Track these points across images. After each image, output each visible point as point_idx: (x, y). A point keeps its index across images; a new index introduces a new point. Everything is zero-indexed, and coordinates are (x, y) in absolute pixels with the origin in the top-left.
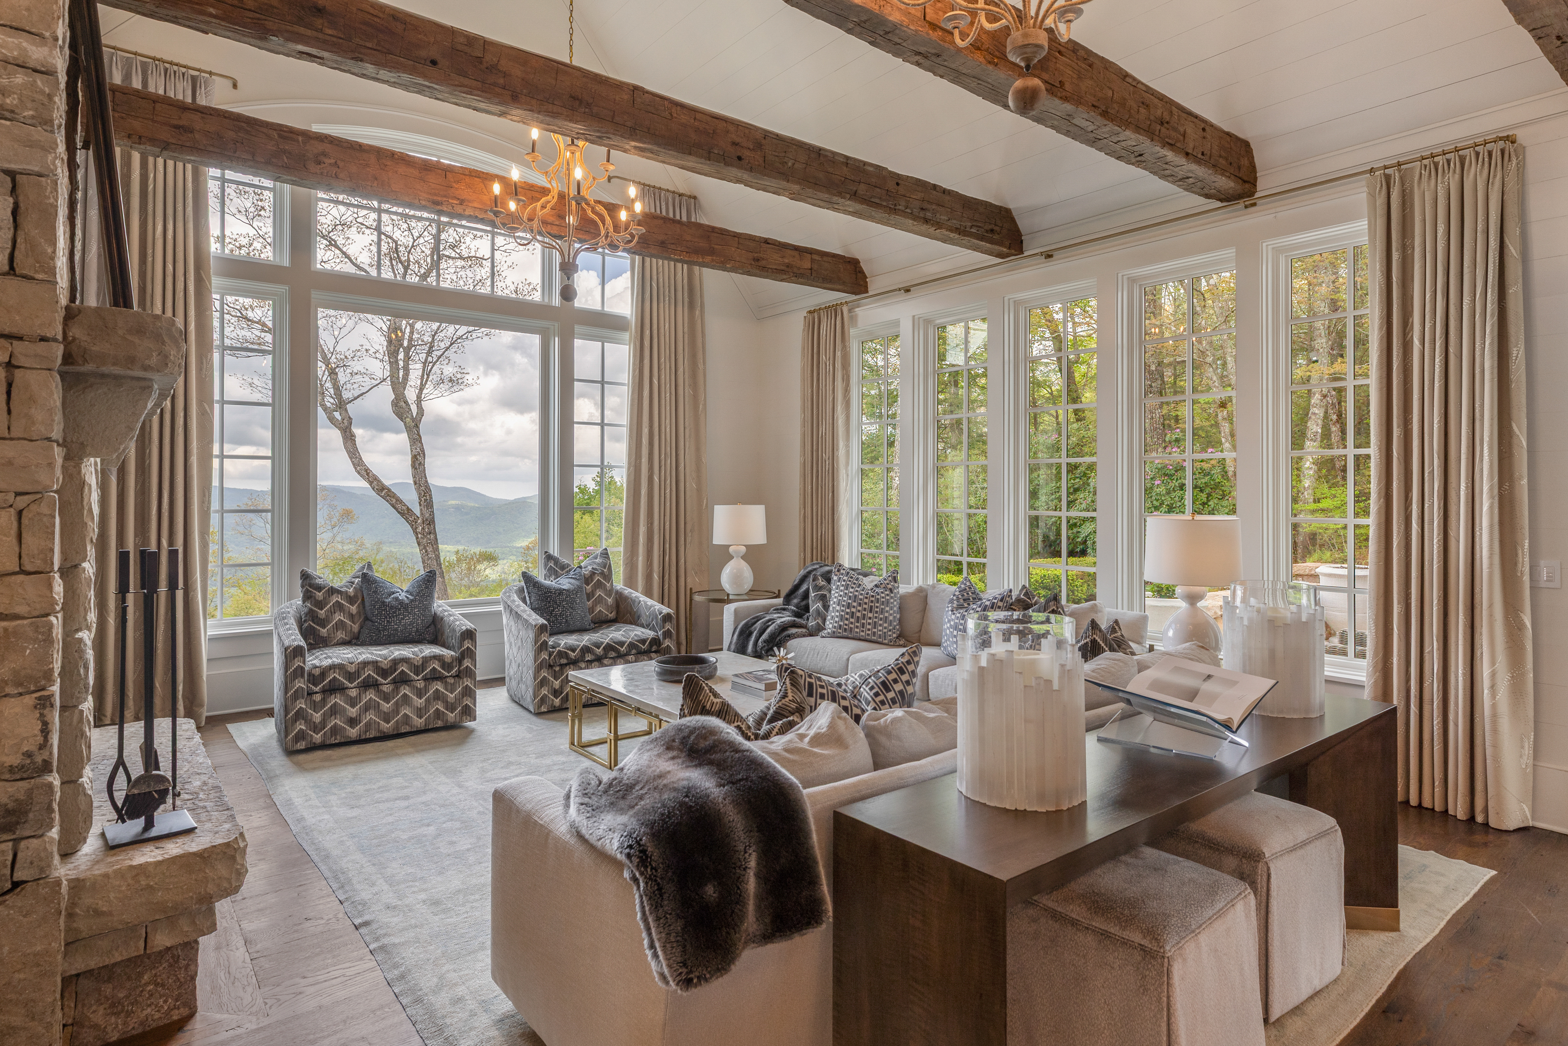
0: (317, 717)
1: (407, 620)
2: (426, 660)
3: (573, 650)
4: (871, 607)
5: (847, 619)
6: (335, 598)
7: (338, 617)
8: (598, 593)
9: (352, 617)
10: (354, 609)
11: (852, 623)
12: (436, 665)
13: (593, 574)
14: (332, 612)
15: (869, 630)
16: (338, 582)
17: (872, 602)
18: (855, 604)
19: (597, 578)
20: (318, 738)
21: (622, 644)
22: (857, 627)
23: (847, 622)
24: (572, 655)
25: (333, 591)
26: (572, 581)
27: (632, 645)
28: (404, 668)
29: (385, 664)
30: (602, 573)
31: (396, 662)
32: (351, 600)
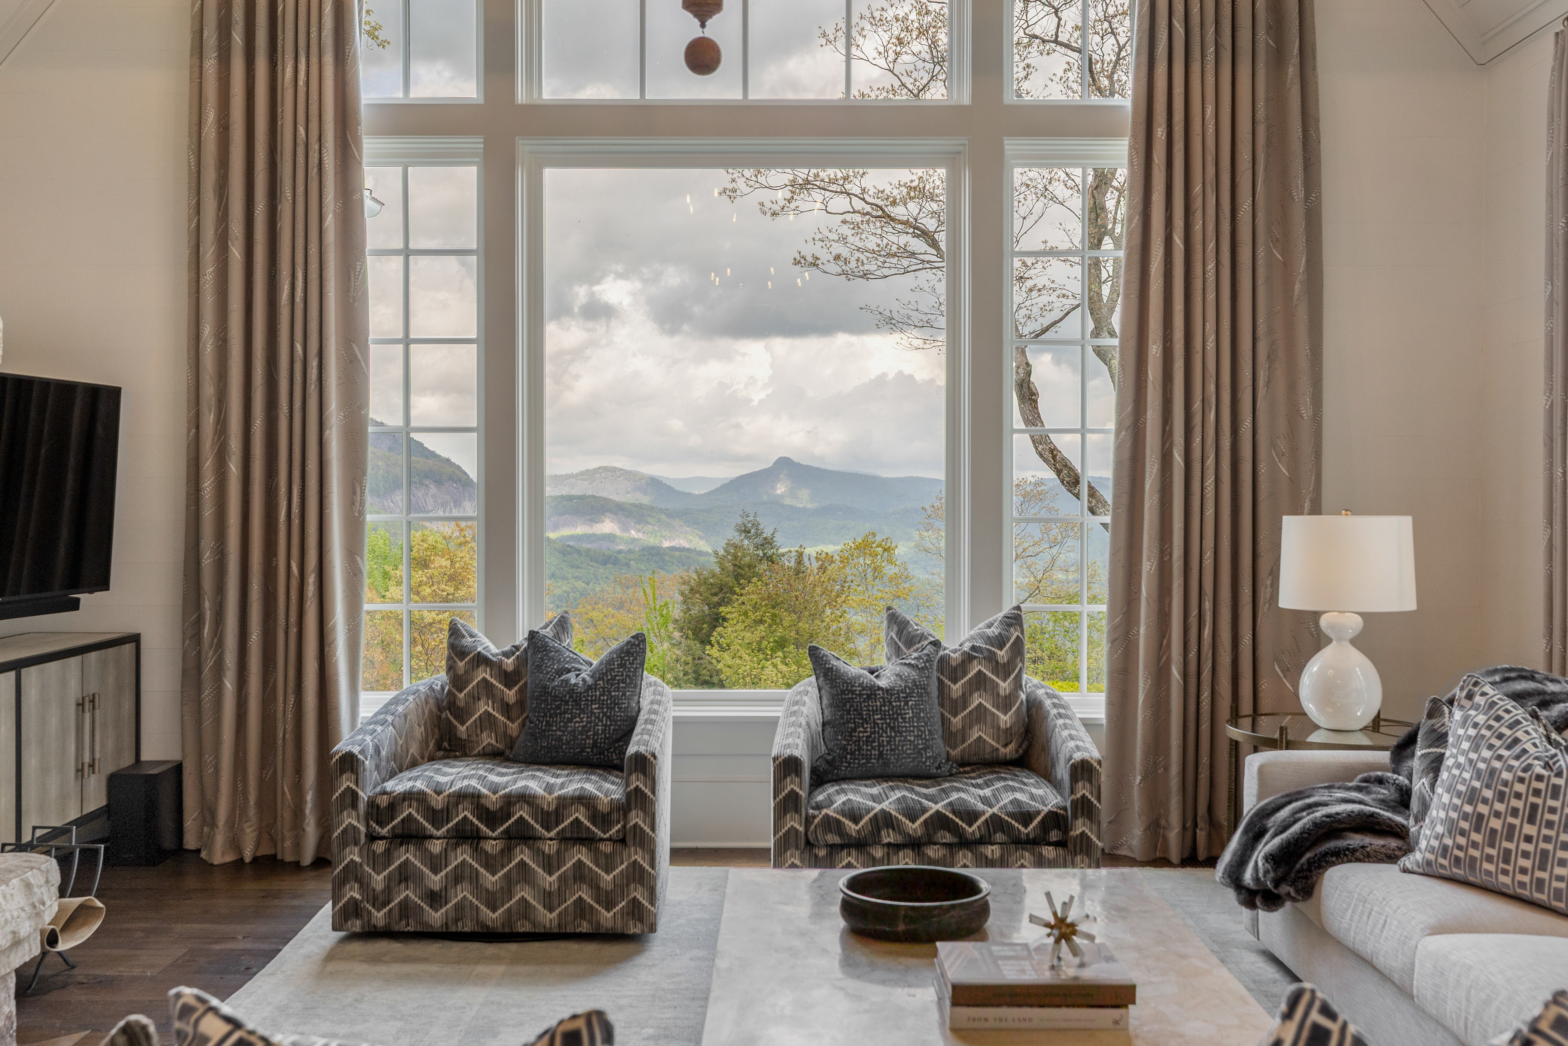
0: (378, 880)
1: (577, 724)
2: (565, 803)
3: (855, 819)
4: (1534, 807)
5: (1463, 833)
6: (483, 674)
7: (484, 707)
8: (977, 700)
9: (506, 709)
10: (511, 695)
11: (1475, 845)
12: (580, 814)
13: (968, 658)
14: (475, 698)
15: (1524, 871)
16: (490, 647)
17: (1537, 793)
18: (1488, 794)
19: (975, 668)
20: (379, 917)
21: (971, 816)
22: (1489, 858)
23: (1462, 841)
24: (852, 828)
25: (481, 660)
26: (906, 671)
27: (996, 823)
28: (522, 812)
29: (493, 801)
30: (991, 658)
31: (511, 801)
32: (509, 679)
